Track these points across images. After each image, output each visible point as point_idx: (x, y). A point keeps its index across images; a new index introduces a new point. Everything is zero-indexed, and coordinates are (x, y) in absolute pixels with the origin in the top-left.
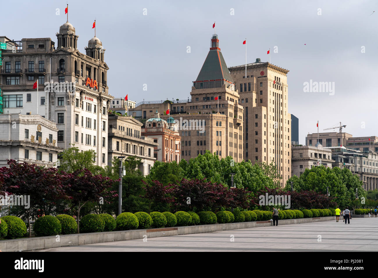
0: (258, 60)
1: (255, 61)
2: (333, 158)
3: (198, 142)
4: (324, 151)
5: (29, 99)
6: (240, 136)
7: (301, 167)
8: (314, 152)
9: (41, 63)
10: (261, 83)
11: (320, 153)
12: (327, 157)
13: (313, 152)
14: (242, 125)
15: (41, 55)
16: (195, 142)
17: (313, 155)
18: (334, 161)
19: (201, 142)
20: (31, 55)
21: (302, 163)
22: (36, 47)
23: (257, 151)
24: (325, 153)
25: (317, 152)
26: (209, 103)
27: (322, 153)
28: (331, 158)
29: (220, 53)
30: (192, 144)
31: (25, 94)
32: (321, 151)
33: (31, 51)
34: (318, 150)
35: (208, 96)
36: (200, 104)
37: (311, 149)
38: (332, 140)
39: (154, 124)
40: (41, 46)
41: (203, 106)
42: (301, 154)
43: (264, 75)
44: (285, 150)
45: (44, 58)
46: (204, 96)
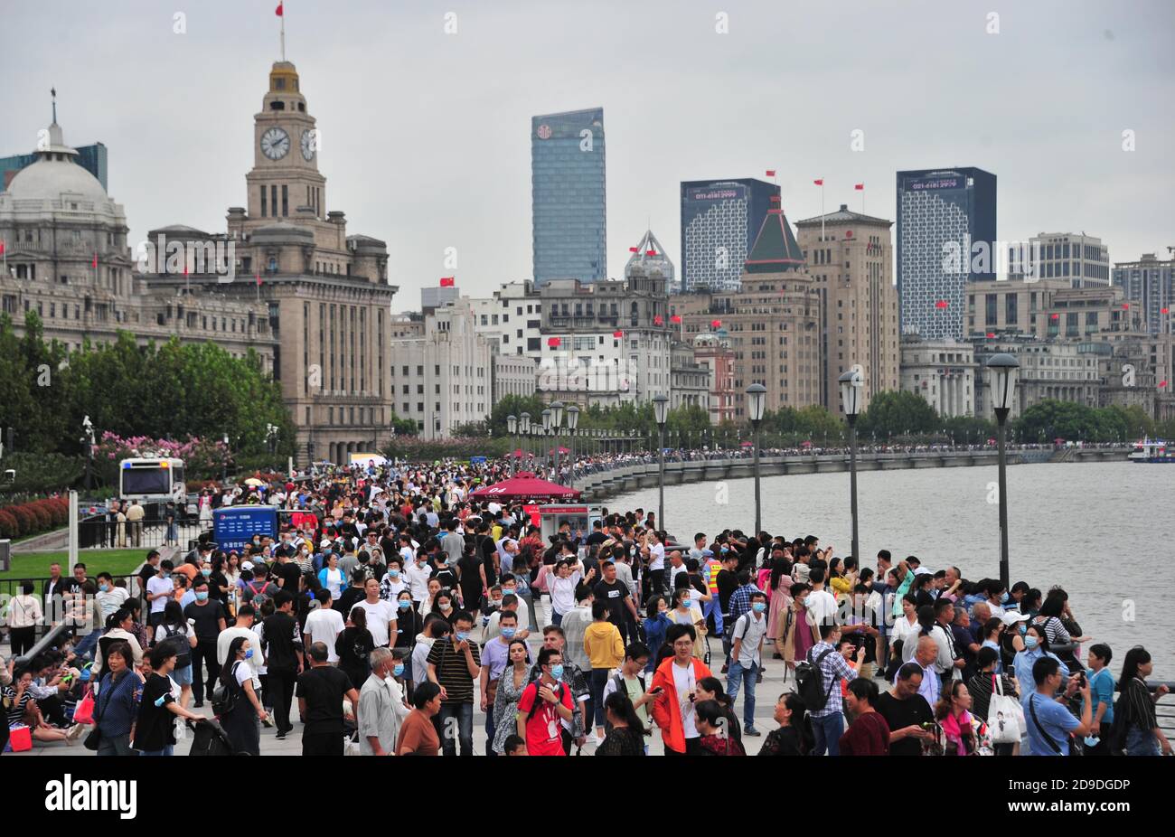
0: (844, 208)
1: (839, 209)
2: (977, 359)
3: (753, 354)
4: (957, 349)
5: (602, 341)
6: (814, 340)
7: (917, 377)
8: (940, 352)
9: (614, 306)
10: (848, 250)
11: (950, 352)
12: (964, 358)
13: (937, 353)
14: (817, 323)
15: (613, 298)
16: (750, 355)
17: (938, 357)
18: (978, 365)
19: (759, 353)
20: (602, 298)
21: (917, 371)
22: (608, 289)
23: (841, 358)
24: (960, 352)
25: (944, 352)
26: (768, 295)
27: (955, 352)
28: (971, 359)
29: (784, 217)
30: (745, 356)
31: (597, 337)
32: (952, 349)
33: (602, 293)
34: (947, 349)
35: (767, 284)
36: (755, 296)
37: (933, 348)
38: (1019, 297)
39: (705, 343)
40: (614, 289)
41: (760, 299)
42: (916, 357)
43: (853, 237)
44: (887, 352)
45: (616, 301)
46: (761, 284)
